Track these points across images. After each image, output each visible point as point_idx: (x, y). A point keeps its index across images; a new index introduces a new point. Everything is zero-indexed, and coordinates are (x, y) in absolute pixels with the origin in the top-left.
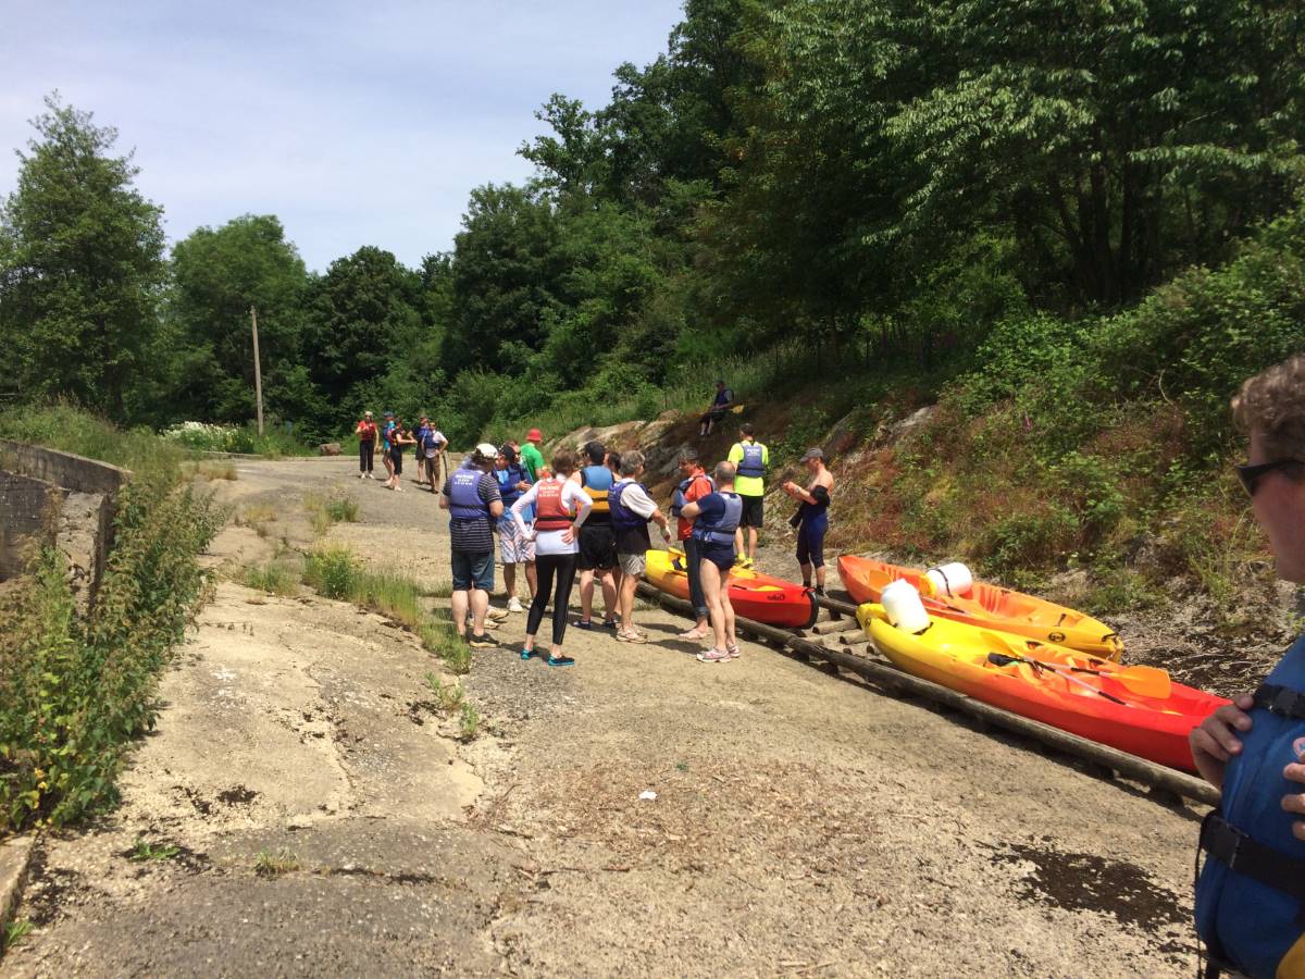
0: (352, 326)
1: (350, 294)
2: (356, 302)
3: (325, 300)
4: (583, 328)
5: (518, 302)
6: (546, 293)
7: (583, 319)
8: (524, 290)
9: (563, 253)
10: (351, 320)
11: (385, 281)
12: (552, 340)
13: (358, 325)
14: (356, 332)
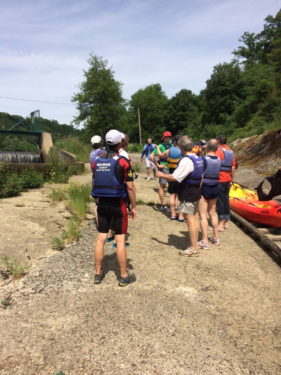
0: (178, 114)
1: (177, 104)
2: (179, 106)
3: (171, 107)
4: (246, 106)
5: (226, 100)
6: (235, 96)
7: (247, 103)
8: (228, 96)
9: (241, 82)
10: (178, 112)
11: (188, 99)
12: (236, 111)
13: (179, 113)
14: (179, 115)
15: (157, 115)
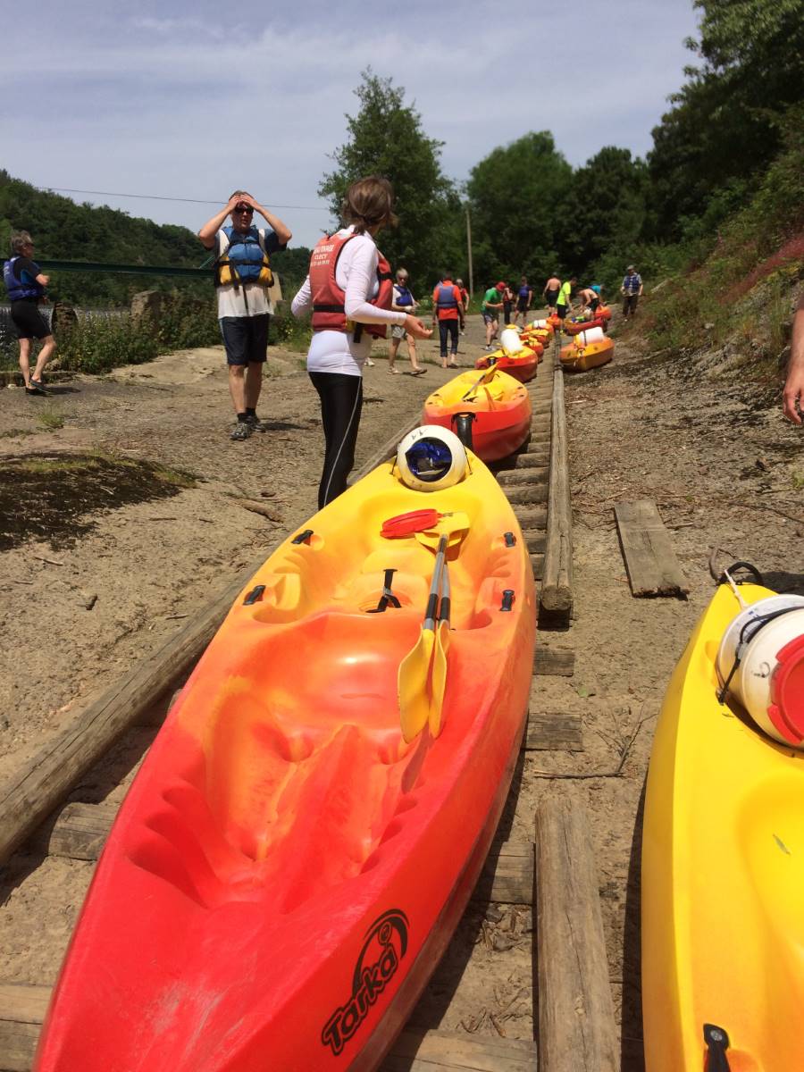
1: (589, 188)
2: (593, 196)
10: (589, 211)
11: (618, 174)
13: (593, 215)
14: (591, 220)
15: (534, 220)
